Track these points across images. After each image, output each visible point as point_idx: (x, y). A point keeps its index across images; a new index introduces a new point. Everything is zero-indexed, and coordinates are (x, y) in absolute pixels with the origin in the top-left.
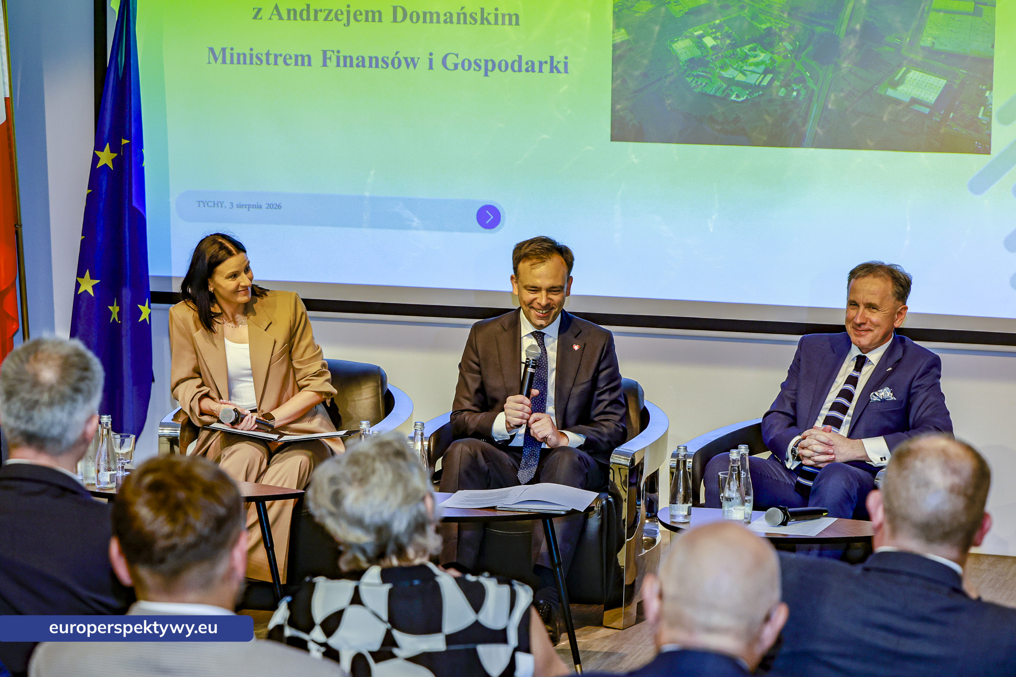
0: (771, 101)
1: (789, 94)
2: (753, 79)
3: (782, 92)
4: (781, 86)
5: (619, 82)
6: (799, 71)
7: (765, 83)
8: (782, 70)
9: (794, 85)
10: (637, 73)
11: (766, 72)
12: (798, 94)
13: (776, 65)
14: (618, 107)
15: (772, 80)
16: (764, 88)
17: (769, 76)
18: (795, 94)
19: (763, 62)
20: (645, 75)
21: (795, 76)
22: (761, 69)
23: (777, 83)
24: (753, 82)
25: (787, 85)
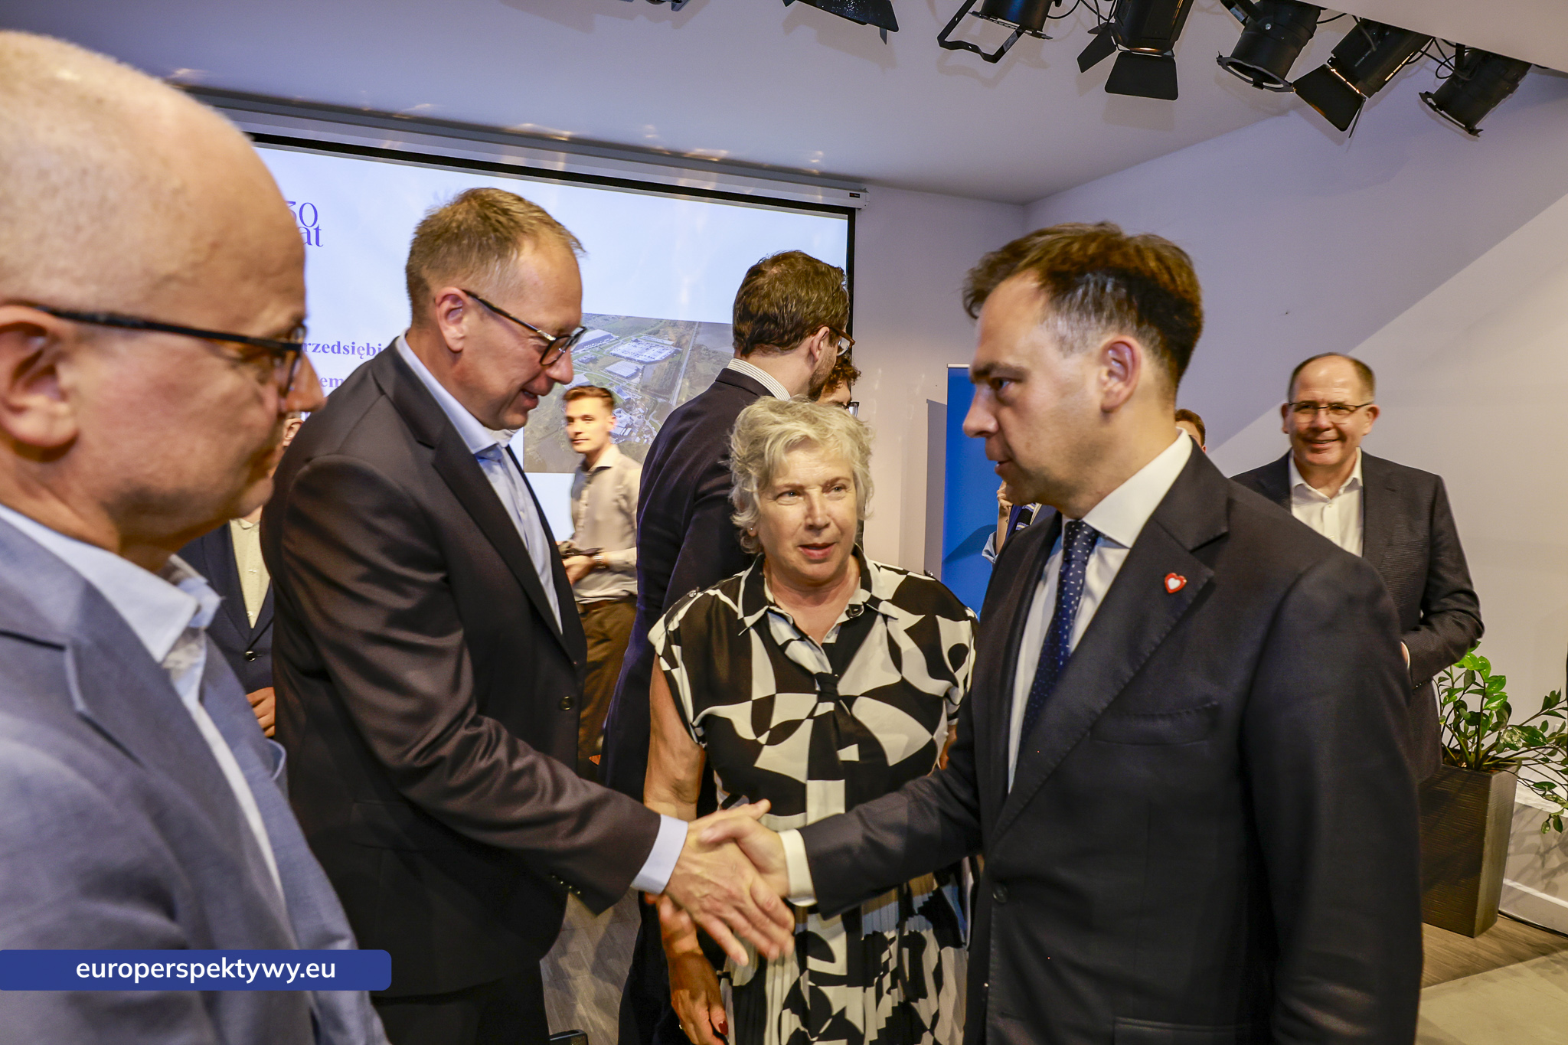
0: (630, 445)
1: (641, 441)
2: (619, 431)
3: (638, 440)
4: (637, 436)
5: (528, 432)
6: (647, 426)
7: (626, 434)
8: (637, 426)
9: (645, 435)
10: (541, 427)
11: (627, 427)
12: (648, 441)
13: (634, 422)
14: (528, 449)
15: (631, 431)
16: (626, 437)
17: (629, 429)
18: (646, 440)
19: (625, 420)
20: (547, 428)
21: (646, 429)
22: (624, 425)
23: (634, 434)
24: (619, 433)
25: (640, 435)
